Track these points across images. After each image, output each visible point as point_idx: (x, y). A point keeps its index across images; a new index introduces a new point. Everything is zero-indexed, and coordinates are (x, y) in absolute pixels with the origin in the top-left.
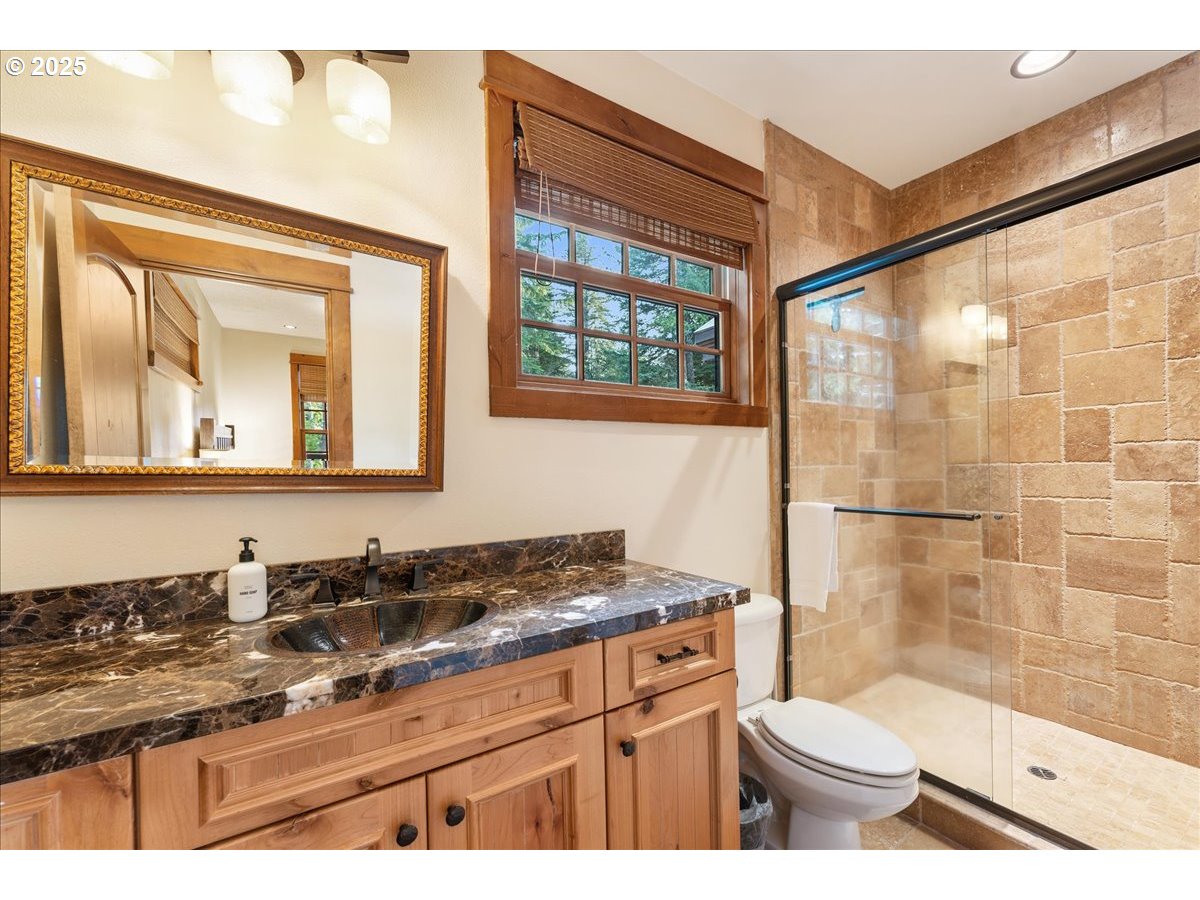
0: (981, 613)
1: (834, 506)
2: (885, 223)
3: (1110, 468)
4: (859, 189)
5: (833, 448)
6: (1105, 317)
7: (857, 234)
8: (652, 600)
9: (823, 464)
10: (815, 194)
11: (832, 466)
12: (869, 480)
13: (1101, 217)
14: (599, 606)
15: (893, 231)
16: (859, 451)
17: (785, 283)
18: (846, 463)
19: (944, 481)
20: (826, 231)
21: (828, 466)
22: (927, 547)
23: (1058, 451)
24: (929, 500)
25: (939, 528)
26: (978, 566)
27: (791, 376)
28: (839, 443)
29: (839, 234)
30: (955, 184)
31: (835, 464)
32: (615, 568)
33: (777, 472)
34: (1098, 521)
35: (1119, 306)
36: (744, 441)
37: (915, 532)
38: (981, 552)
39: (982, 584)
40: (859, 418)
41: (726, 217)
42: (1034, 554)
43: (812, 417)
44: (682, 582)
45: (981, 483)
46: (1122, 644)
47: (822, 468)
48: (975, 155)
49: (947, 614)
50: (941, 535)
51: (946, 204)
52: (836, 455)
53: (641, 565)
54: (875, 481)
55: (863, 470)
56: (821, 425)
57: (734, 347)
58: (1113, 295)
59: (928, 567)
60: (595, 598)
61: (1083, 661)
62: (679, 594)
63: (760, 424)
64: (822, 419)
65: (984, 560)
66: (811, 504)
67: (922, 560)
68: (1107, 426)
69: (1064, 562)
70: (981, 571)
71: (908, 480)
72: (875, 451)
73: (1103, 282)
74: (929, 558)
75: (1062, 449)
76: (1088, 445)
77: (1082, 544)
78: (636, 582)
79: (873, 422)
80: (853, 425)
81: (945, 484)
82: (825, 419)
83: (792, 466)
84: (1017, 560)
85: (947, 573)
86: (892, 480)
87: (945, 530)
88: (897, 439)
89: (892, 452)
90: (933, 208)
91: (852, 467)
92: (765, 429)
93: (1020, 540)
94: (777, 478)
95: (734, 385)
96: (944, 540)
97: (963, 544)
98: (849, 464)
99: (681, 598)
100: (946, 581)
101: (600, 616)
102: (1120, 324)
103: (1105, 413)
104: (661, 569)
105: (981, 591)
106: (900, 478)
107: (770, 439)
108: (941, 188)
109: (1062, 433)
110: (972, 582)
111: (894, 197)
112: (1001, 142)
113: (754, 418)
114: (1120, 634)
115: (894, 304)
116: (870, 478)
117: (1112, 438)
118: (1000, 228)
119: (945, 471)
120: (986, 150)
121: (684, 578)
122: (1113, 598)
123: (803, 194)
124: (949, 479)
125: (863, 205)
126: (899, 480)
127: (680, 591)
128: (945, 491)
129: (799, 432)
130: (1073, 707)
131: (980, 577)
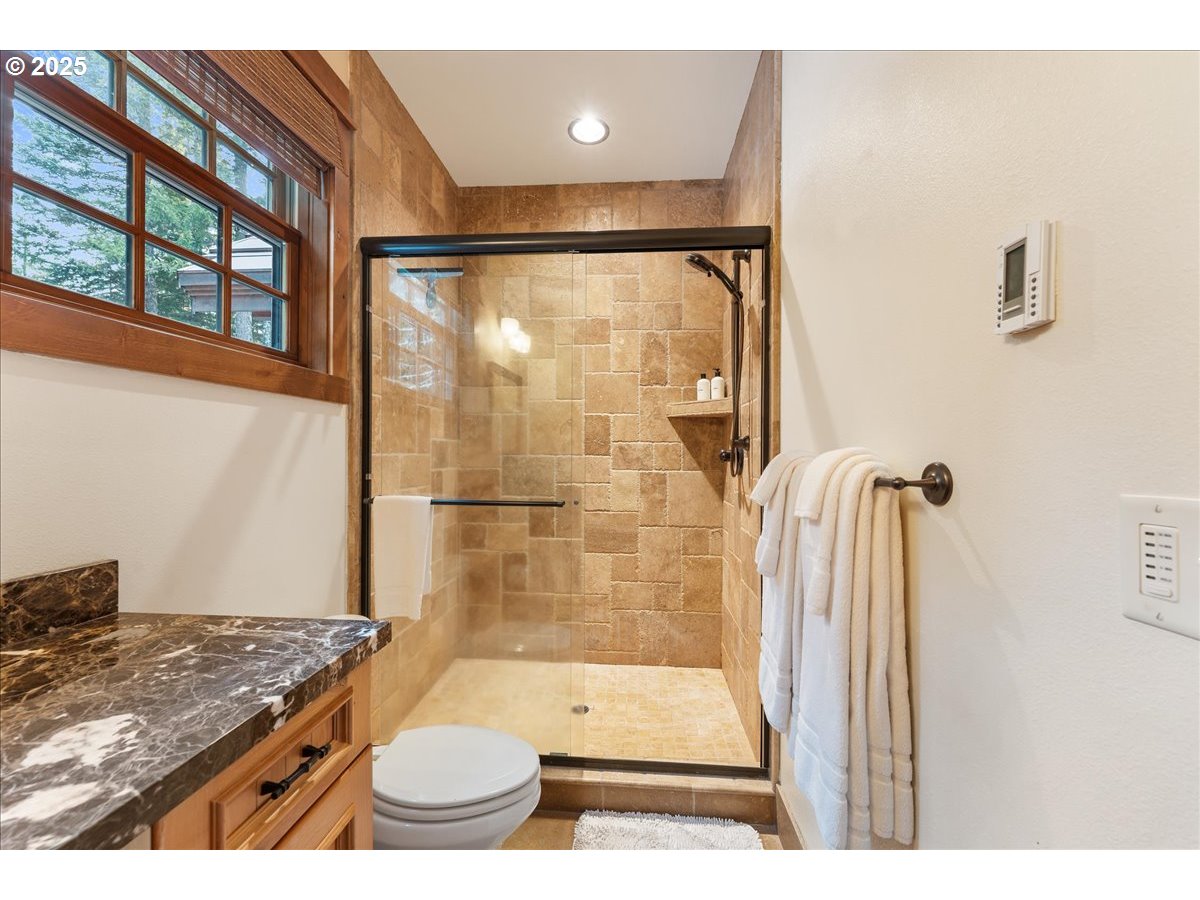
0: (527, 585)
1: (430, 499)
2: (454, 216)
3: (609, 460)
4: (435, 171)
5: (410, 435)
6: (608, 347)
7: (432, 213)
8: (244, 689)
9: (402, 452)
10: (398, 150)
11: (411, 454)
12: (439, 469)
13: (607, 273)
14: (121, 744)
15: (460, 226)
16: (432, 439)
17: (369, 236)
18: (422, 451)
19: (500, 470)
20: (409, 199)
21: (407, 454)
22: (484, 532)
23: (580, 447)
24: (488, 487)
25: (495, 513)
26: (526, 544)
27: (374, 348)
28: (416, 429)
29: (419, 208)
30: (513, 205)
31: (413, 452)
32: (104, 638)
33: (357, 460)
34: (603, 500)
35: (617, 341)
36: (319, 419)
37: (474, 518)
38: (527, 532)
39: (528, 559)
40: (433, 405)
41: (307, 118)
42: (565, 529)
43: (393, 398)
44: (278, 637)
45: (529, 472)
46: (615, 589)
47: (401, 456)
48: (528, 188)
49: (501, 591)
50: (497, 520)
51: (505, 220)
52: (413, 442)
53: (167, 619)
54: (443, 470)
55: (434, 459)
56: (400, 409)
57: (304, 294)
58: (613, 333)
59: (485, 551)
60: (95, 725)
61: (593, 609)
62: (290, 661)
63: (340, 400)
64: (402, 401)
65: (529, 538)
66: (394, 497)
67: (480, 544)
68: (608, 429)
69: (583, 534)
70: (527, 547)
71: (468, 469)
72: (444, 440)
73: (606, 322)
74: (486, 542)
75: (583, 445)
76: (597, 444)
77: (593, 519)
78: (179, 659)
79: (443, 410)
80: (427, 411)
81: (501, 474)
82: (404, 403)
83: (375, 454)
84: (553, 536)
85: (501, 553)
86: (456, 469)
87: (500, 514)
88: (461, 430)
89: (456, 441)
90: (495, 220)
91: (427, 455)
92: (344, 407)
93: (555, 519)
94: (357, 468)
95: (303, 344)
96: (500, 524)
97: (514, 526)
98: (424, 452)
99: (298, 669)
100: (501, 561)
101: (141, 772)
102: (616, 355)
103: (607, 419)
104: (217, 620)
105: (528, 566)
106: (462, 467)
107: (350, 420)
108: (502, 204)
109: (583, 432)
110: (520, 559)
111: (461, 195)
112: (547, 186)
113: (333, 392)
114: (614, 583)
115: (459, 298)
116: (441, 467)
117: (612, 438)
118: (582, 252)
119: (501, 462)
120: (537, 188)
121: (273, 627)
122: (609, 557)
123: (389, 145)
124: (504, 468)
125: (438, 190)
126: (460, 469)
127: (286, 654)
128: (500, 478)
129: (380, 414)
130: (587, 647)
131: (527, 554)
